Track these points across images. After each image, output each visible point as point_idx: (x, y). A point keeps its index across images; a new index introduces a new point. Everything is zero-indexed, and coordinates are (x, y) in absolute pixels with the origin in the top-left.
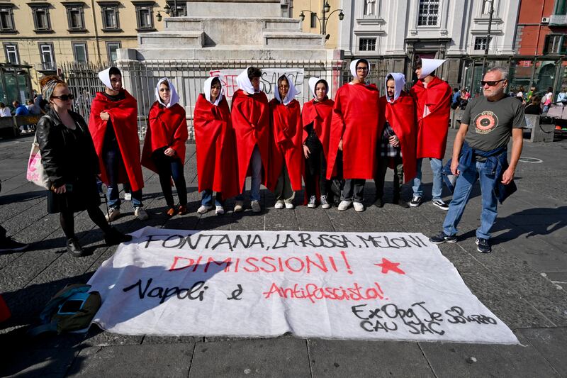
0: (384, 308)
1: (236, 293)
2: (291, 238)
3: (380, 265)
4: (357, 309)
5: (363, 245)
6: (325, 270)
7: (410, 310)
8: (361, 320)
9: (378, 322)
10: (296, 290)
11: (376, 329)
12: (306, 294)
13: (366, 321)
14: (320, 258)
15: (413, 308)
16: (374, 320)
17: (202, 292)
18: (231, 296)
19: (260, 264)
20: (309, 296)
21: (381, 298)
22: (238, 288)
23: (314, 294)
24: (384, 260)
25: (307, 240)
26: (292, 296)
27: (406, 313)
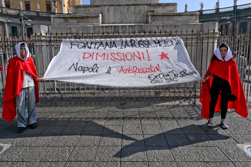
0: (159, 75)
1: (109, 70)
2: (127, 44)
3: (160, 55)
4: (150, 76)
5: (155, 46)
6: (140, 59)
7: (168, 75)
8: (151, 80)
9: (156, 80)
10: (130, 69)
11: (156, 82)
12: (133, 71)
13: (153, 80)
14: (138, 53)
15: (169, 74)
16: (155, 80)
17: (97, 70)
18: (107, 72)
19: (116, 56)
20: (134, 72)
21: (159, 71)
22: (109, 68)
23: (136, 71)
24: (162, 53)
25: (133, 44)
26: (128, 72)
27: (166, 76)
